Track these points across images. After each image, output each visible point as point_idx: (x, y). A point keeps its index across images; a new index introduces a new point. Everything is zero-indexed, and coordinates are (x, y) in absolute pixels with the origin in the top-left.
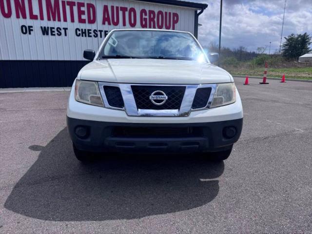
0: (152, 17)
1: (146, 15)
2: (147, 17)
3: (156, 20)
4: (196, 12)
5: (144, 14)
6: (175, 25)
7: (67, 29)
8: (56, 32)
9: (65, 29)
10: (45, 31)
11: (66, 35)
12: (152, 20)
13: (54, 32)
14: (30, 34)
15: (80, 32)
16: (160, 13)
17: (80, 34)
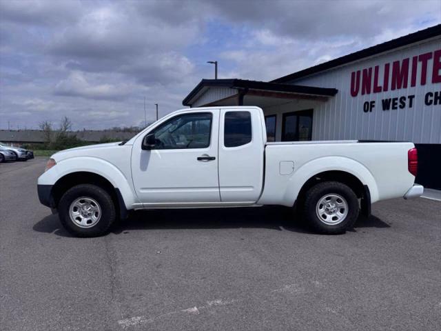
7: (413, 96)
8: (399, 104)
9: (411, 97)
10: (386, 105)
11: (411, 106)
13: (397, 104)
14: (371, 111)
15: (433, 98)
17: (431, 101)
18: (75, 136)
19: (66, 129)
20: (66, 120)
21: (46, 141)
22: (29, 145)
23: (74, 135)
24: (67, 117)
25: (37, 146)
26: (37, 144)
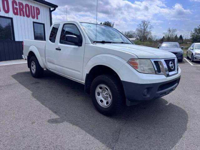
0: (21, 7)
1: (16, 5)
2: (18, 7)
3: (24, 10)
4: (50, 9)
5: (15, 4)
6: (38, 16)
12: (21, 10)
16: (27, 5)
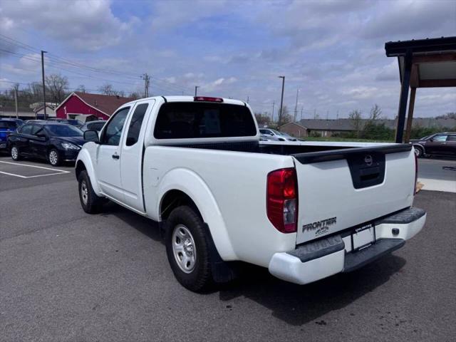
18: (383, 125)
19: (374, 117)
20: (377, 107)
21: (354, 129)
22: (339, 133)
23: (382, 123)
24: (378, 105)
25: (344, 135)
26: (345, 133)
